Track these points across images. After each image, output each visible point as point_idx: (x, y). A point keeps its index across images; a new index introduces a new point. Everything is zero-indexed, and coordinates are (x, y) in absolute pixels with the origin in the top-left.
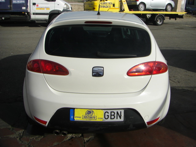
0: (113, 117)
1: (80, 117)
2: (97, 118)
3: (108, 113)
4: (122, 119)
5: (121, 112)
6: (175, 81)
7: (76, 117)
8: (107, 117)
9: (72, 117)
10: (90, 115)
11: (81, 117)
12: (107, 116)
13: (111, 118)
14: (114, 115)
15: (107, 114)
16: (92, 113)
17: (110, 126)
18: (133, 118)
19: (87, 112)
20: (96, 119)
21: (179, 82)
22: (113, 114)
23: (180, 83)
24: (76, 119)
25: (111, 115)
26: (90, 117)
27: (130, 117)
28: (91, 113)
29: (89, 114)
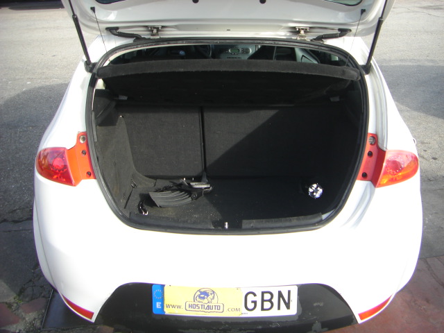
0: (267, 305)
1: (179, 307)
2: (226, 309)
3: (255, 295)
4: (293, 310)
5: (289, 292)
6: (425, 156)
7: (168, 306)
8: (251, 306)
9: (158, 305)
10: (206, 301)
11: (183, 307)
12: (253, 302)
13: (263, 309)
14: (270, 301)
15: (251, 297)
16: (211, 297)
17: (260, 327)
18: (321, 304)
19: (199, 293)
20: (221, 310)
21: (435, 159)
22: (267, 297)
23: (437, 161)
24: (168, 311)
25: (263, 301)
26: (206, 306)
27: (315, 305)
28: (208, 296)
29: (204, 298)
